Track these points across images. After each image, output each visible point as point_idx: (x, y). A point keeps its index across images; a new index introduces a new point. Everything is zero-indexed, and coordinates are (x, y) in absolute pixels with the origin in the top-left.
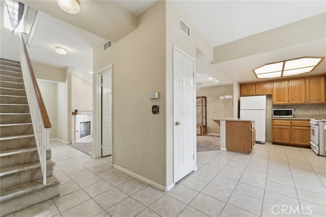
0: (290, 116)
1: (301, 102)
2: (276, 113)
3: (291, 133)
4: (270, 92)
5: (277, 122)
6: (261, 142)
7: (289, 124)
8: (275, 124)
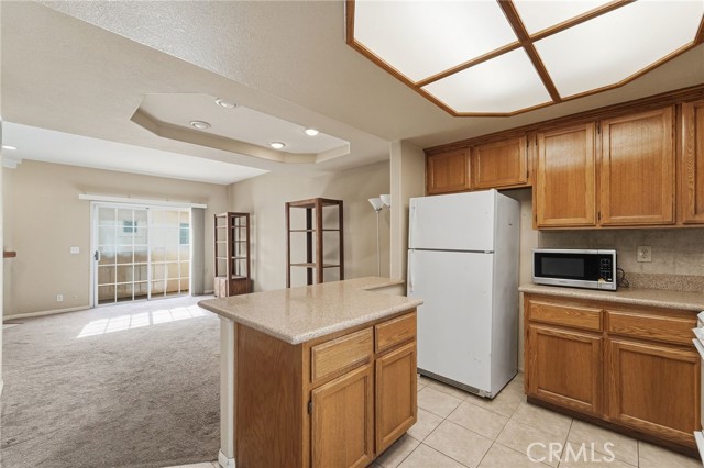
0: (602, 283)
1: (655, 218)
2: (543, 265)
3: (601, 364)
4: (523, 178)
5: (545, 310)
6: (478, 391)
7: (596, 325)
8: (533, 317)
